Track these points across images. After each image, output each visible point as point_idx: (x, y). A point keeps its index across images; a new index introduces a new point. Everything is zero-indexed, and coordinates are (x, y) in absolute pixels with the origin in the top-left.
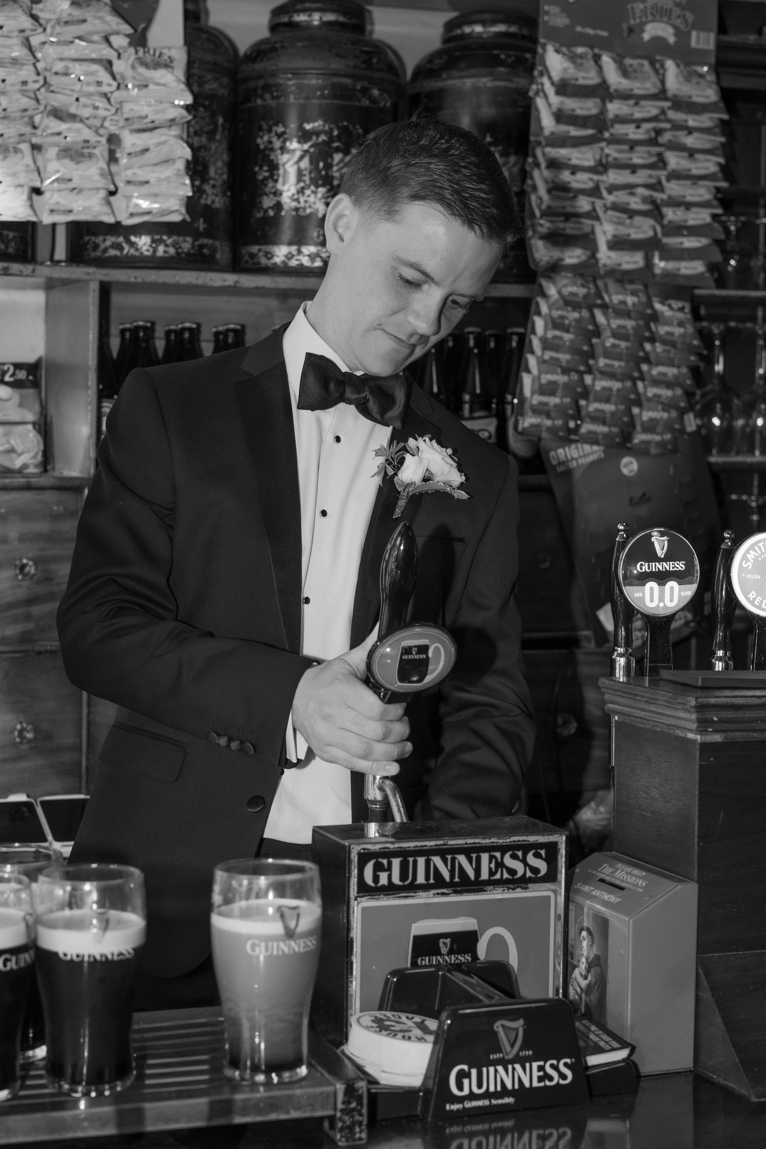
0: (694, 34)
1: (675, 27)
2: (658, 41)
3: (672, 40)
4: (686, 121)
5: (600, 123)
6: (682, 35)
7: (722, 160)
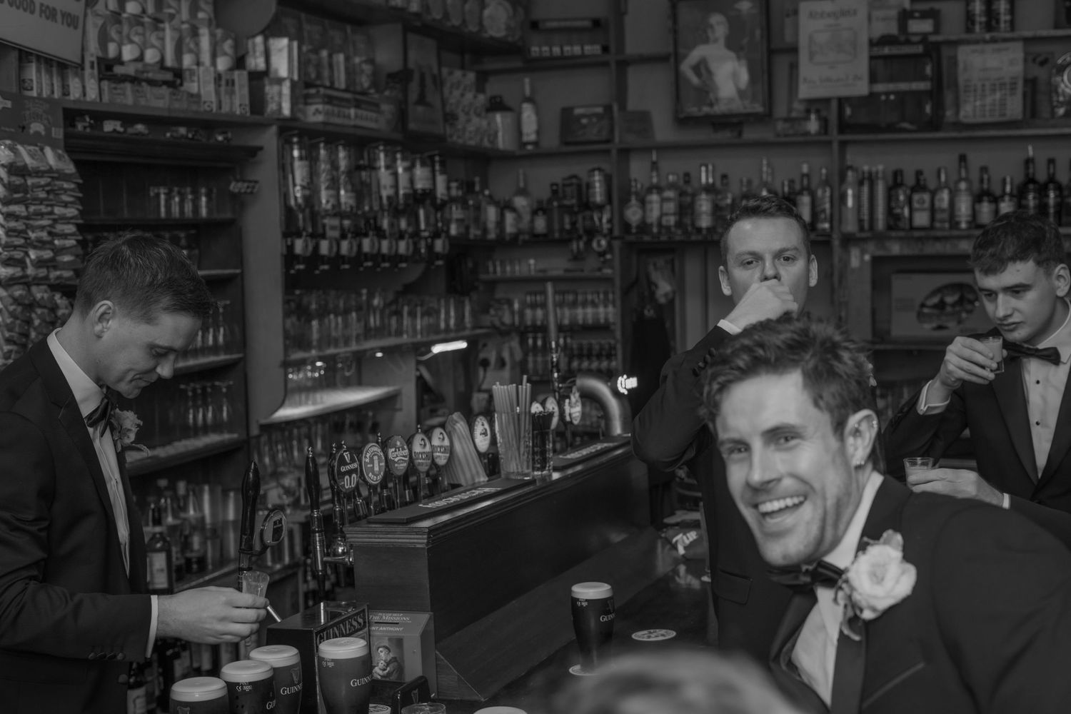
0: (53, 129)
1: (45, 126)
2: (37, 133)
3: (43, 133)
4: (63, 185)
5: (24, 189)
6: (48, 130)
7: (80, 207)
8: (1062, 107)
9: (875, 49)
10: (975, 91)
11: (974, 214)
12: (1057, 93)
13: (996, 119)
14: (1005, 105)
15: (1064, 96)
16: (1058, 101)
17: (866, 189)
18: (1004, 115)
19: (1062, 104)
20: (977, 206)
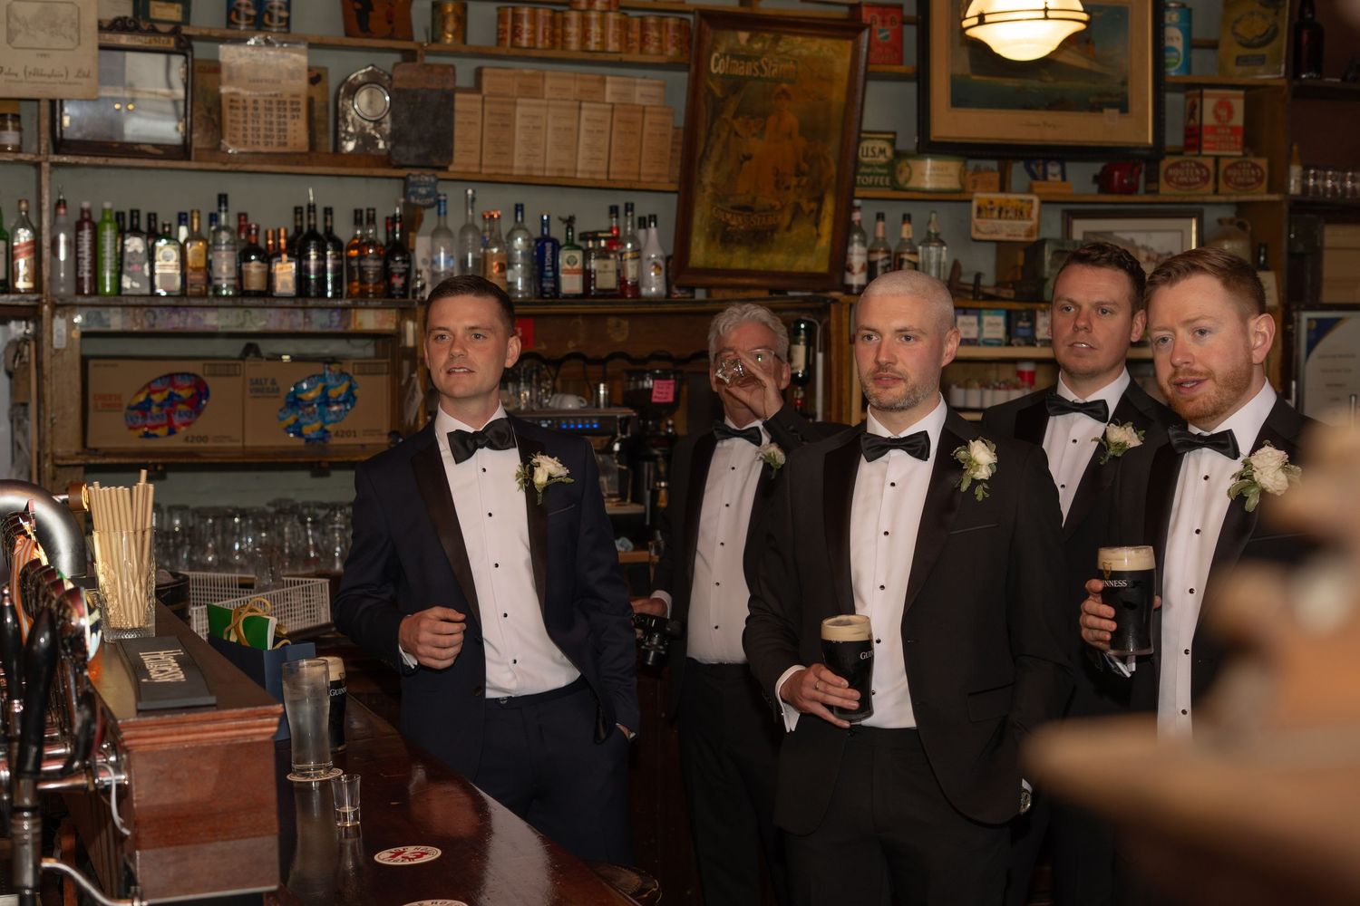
8: (350, 140)
9: (107, 36)
10: (245, 108)
11: (240, 276)
12: (346, 121)
13: (274, 148)
14: (285, 130)
15: (354, 126)
16: (346, 132)
17: (86, 235)
18: (285, 144)
19: (352, 136)
20: (244, 266)
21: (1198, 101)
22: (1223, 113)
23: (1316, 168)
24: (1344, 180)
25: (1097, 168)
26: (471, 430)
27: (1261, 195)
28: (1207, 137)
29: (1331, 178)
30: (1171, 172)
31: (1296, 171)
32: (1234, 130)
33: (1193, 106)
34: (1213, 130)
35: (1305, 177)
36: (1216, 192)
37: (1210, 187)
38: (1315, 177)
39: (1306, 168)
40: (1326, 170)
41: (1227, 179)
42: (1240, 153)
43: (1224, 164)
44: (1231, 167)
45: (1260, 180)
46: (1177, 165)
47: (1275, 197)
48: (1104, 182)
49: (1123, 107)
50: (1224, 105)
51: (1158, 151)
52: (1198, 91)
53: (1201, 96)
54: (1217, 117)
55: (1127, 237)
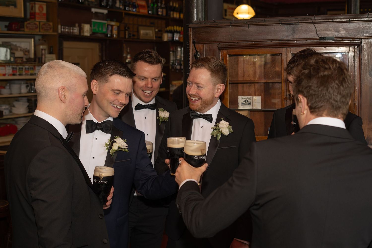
21: (34, 5)
22: (41, 9)
23: (64, 26)
24: (70, 29)
25: (7, 23)
26: (96, 121)
27: (51, 32)
28: (37, 16)
29: (67, 28)
30: (28, 25)
31: (59, 26)
32: (44, 14)
33: (32, 7)
34: (39, 14)
35: (61, 28)
36: (40, 31)
37: (38, 30)
38: (64, 28)
39: (62, 26)
40: (66, 26)
41: (42, 28)
42: (45, 21)
43: (41, 23)
44: (44, 24)
45: (50, 28)
46: (29, 23)
47: (55, 34)
48: (9, 28)
49: (15, 6)
50: (41, 7)
51: (25, 19)
52: (34, 2)
53: (35, 4)
54: (39, 10)
55: (15, 44)
